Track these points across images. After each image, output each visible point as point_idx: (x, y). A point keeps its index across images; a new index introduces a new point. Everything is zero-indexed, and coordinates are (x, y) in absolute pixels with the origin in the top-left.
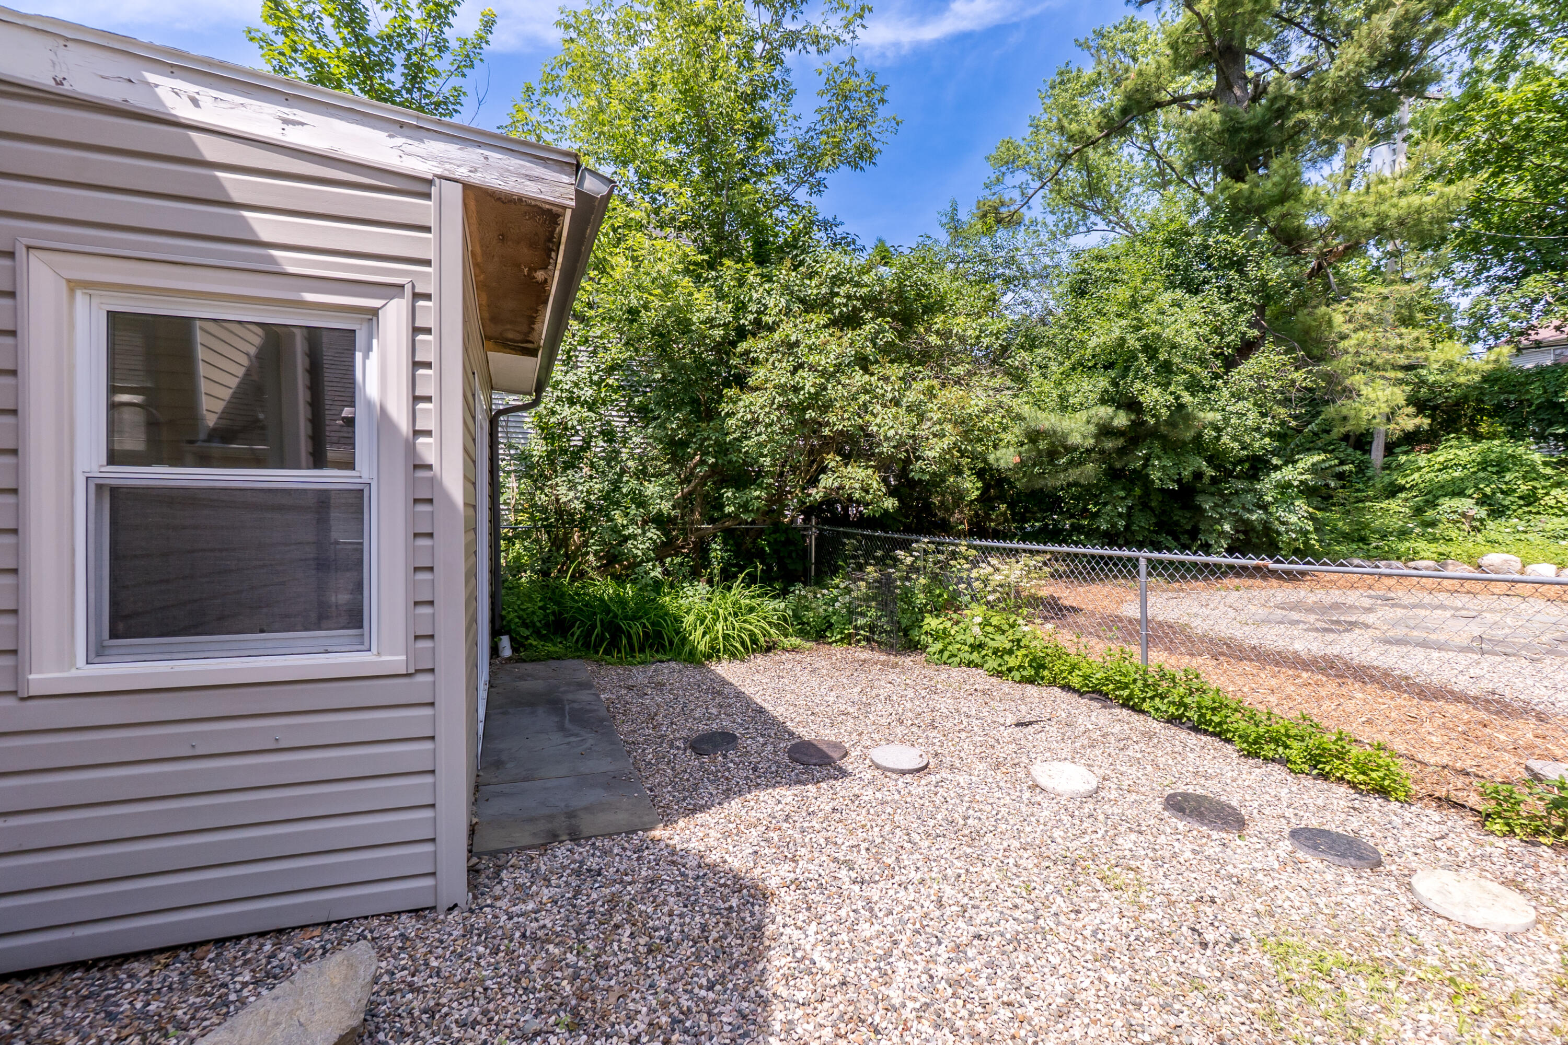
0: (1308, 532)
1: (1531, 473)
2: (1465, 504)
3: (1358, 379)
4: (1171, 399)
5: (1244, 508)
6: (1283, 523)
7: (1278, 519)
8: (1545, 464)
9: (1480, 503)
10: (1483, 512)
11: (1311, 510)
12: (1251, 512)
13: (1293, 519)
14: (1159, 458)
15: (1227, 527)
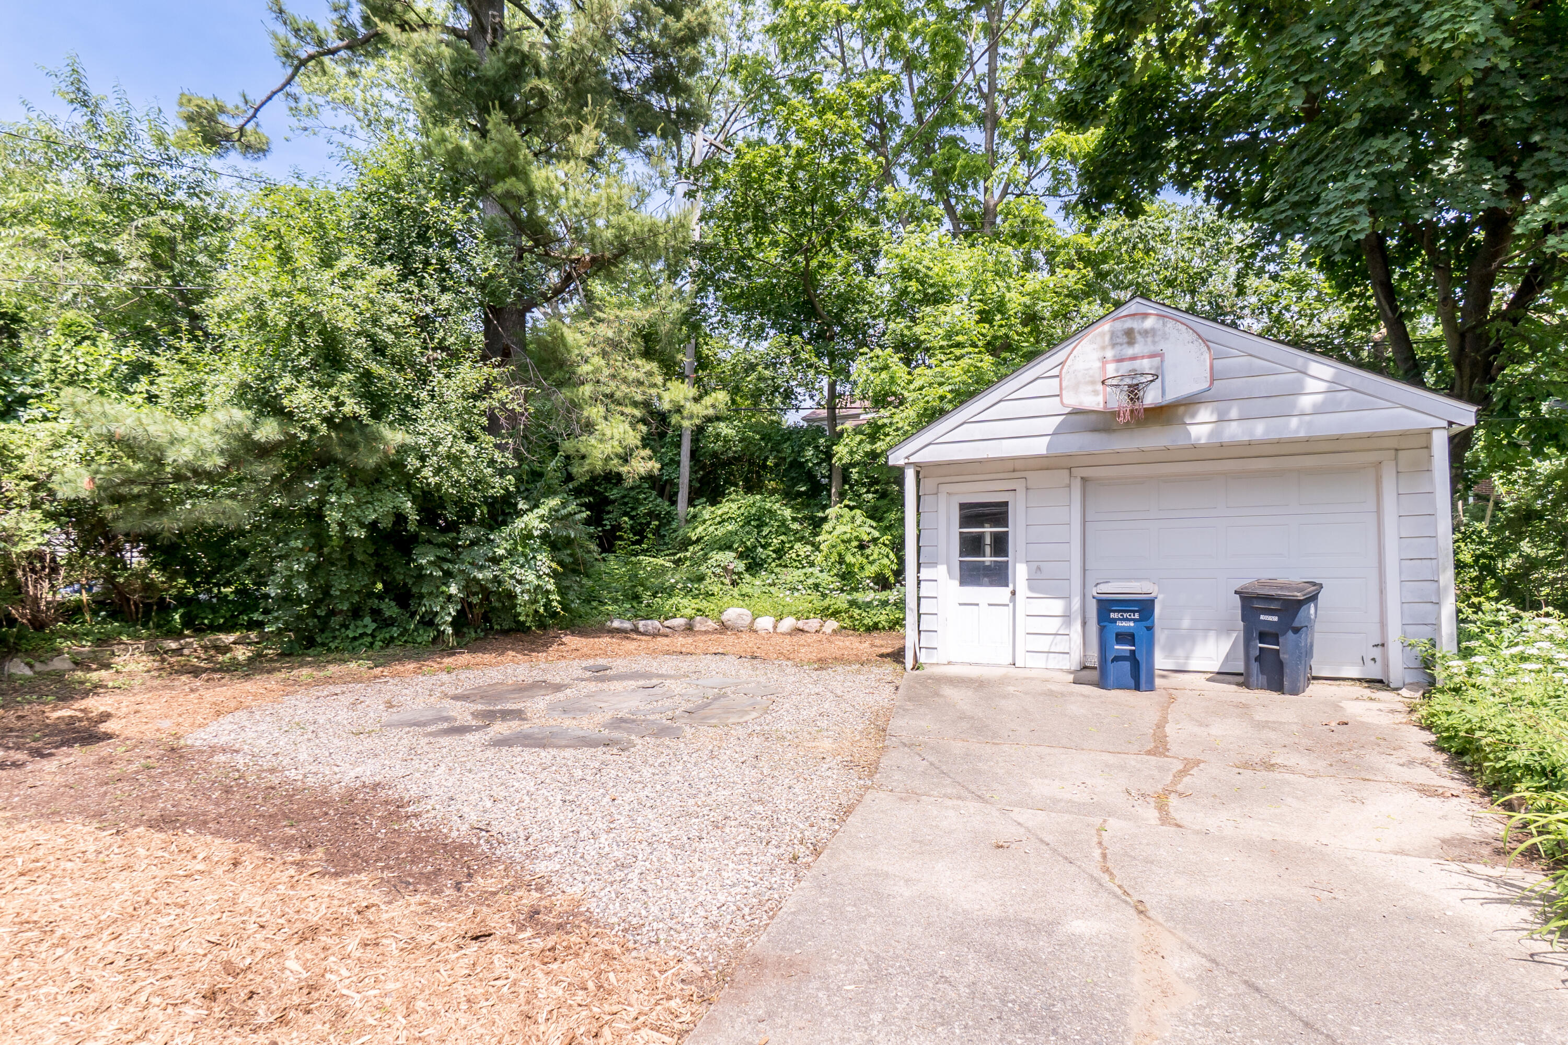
0: (548, 592)
1: (783, 528)
2: (727, 557)
3: (595, 412)
4: (330, 405)
5: (472, 564)
6: (519, 582)
7: (512, 577)
8: (794, 519)
9: (741, 556)
10: (740, 566)
11: (554, 565)
12: (481, 568)
13: (531, 577)
14: (339, 494)
15: (453, 589)
